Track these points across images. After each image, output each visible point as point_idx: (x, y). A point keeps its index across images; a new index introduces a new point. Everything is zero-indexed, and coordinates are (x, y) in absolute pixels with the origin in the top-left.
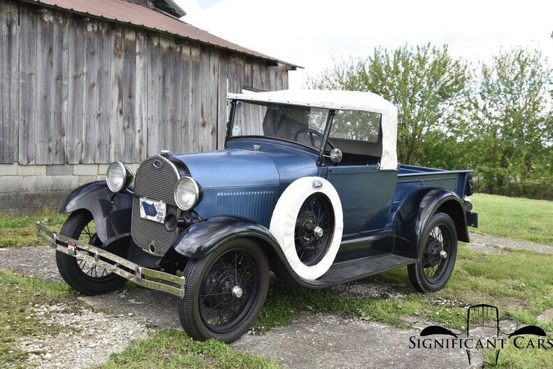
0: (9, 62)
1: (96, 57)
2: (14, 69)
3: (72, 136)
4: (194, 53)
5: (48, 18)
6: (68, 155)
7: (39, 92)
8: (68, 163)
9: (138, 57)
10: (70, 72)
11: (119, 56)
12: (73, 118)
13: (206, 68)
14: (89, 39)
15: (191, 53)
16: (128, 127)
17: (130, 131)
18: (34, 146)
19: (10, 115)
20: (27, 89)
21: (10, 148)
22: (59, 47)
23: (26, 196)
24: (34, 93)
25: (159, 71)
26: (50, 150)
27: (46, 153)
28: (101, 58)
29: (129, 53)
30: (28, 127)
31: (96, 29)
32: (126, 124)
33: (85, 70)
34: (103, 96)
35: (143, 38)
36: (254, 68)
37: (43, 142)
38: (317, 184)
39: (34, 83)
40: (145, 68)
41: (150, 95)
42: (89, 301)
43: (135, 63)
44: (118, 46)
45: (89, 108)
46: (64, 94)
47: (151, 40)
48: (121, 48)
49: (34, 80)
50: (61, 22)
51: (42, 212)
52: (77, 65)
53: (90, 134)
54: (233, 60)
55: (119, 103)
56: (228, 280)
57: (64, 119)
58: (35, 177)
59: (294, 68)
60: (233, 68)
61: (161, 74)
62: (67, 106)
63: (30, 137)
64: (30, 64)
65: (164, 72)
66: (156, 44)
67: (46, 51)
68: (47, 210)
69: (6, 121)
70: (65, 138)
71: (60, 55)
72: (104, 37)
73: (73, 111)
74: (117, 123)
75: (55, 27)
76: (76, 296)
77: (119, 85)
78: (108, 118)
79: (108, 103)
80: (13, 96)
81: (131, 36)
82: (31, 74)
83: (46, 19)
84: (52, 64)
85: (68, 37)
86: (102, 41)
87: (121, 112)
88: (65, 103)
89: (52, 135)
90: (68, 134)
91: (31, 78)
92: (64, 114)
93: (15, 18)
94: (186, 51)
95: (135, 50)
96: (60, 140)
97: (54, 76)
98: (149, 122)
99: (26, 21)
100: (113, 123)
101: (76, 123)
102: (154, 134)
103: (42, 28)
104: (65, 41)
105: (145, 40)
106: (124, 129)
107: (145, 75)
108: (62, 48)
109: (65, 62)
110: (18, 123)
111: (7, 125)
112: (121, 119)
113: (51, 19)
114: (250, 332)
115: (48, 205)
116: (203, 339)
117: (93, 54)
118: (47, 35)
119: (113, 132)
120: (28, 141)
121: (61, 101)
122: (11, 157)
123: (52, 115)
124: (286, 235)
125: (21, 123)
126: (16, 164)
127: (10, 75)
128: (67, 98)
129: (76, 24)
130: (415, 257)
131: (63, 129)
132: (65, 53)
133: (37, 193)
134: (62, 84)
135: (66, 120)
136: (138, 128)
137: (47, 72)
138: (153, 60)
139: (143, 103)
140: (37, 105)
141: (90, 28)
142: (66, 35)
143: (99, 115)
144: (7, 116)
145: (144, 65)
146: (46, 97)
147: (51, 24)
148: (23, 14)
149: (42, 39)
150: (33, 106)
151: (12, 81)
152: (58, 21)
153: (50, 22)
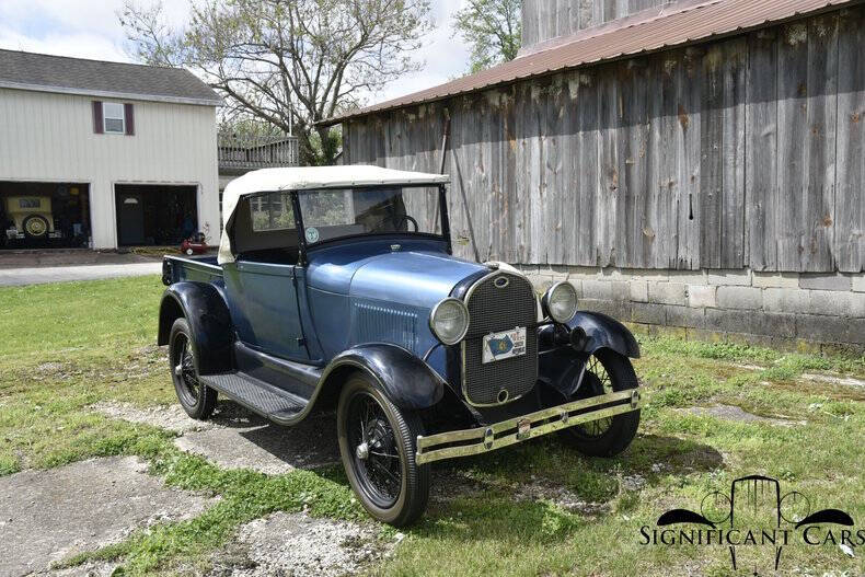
0: (735, 127)
2: (741, 134)
3: (845, 224)
5: (798, 37)
6: (837, 256)
7: (781, 158)
8: (836, 270)
10: (839, 113)
12: (848, 192)
18: (773, 246)
20: (762, 160)
21: (735, 248)
22: (817, 77)
23: (768, 318)
24: (773, 163)
26: (800, 250)
27: (794, 255)
30: (764, 216)
37: (788, 235)
46: (829, 153)
49: (772, 145)
50: (822, 33)
51: (795, 344)
57: (828, 197)
58: (779, 290)
62: (833, 173)
63: (767, 231)
64: (767, 122)
67: (794, 92)
68: (803, 344)
69: (730, 210)
70: (831, 228)
73: (848, 179)
75: (811, 48)
80: (740, 173)
82: (768, 135)
83: (792, 41)
84: (805, 110)
85: (837, 55)
88: (830, 169)
89: (806, 223)
90: (836, 220)
91: (767, 141)
92: (828, 188)
93: (744, 60)
96: (822, 232)
99: (761, 59)
103: (786, 59)
104: (831, 63)
108: (823, 78)
111: (731, 215)
113: (803, 36)
115: (806, 336)
118: (797, 66)
120: (764, 236)
121: (822, 167)
123: (805, 192)
125: (752, 211)
126: (749, 270)
127: (735, 145)
128: (834, 160)
131: (827, 214)
132: (829, 85)
133: (784, 314)
134: (823, 139)
135: (833, 198)
137: (795, 125)
140: (779, 179)
142: (831, 54)
144: (732, 203)
146: (793, 165)
147: (803, 45)
148: (756, 47)
149: (785, 76)
150: (773, 183)
151: (740, 151)
152: (817, 33)
153: (800, 42)
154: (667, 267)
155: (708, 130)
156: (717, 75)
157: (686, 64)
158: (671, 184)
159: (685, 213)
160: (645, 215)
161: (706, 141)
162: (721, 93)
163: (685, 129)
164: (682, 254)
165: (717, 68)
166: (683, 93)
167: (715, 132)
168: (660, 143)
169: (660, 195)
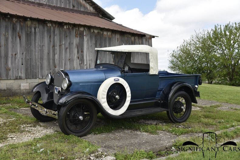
0: (35, 42)
1: (68, 38)
2: (37, 44)
3: (59, 68)
4: (108, 34)
5: (49, 25)
7: (46, 52)
9: (85, 37)
10: (57, 43)
11: (77, 37)
12: (59, 61)
13: (114, 39)
14: (65, 32)
15: (107, 33)
16: (81, 63)
17: (82, 65)
18: (45, 72)
19: (35, 61)
20: (42, 51)
21: (35, 73)
22: (53, 35)
24: (44, 52)
25: (94, 42)
26: (51, 73)
28: (70, 38)
29: (81, 35)
30: (42, 65)
31: (68, 27)
32: (80, 62)
33: (63, 43)
34: (71, 52)
35: (87, 29)
36: (136, 38)
37: (48, 70)
38: (116, 80)
39: (44, 49)
40: (88, 41)
41: (90, 51)
42: (41, 124)
43: (84, 39)
44: (76, 33)
45: (65, 57)
46: (56, 52)
47: (90, 30)
48: (78, 33)
49: (44, 48)
50: (54, 26)
52: (60, 41)
53: (66, 66)
54: (126, 35)
55: (77, 55)
56: (78, 114)
57: (56, 61)
59: (154, 37)
60: (126, 38)
61: (94, 43)
62: (57, 56)
64: (43, 42)
65: (96, 42)
66: (92, 31)
67: (49, 37)
69: (34, 63)
70: (56, 68)
71: (54, 38)
72: (71, 30)
73: (59, 58)
74: (77, 63)
75: (52, 28)
76: (38, 122)
77: (77, 47)
78: (73, 61)
79: (73, 55)
80: (36, 53)
81: (82, 29)
82: (43, 45)
83: (48, 25)
84: (51, 41)
85: (57, 31)
86: (70, 32)
87: (78, 58)
88: (56, 56)
89: (51, 67)
90: (57, 67)
91: (43, 47)
92: (56, 59)
93: (37, 26)
94: (105, 33)
95: (84, 34)
96: (54, 69)
97: (51, 46)
98: (90, 61)
99: (41, 27)
100: (75, 62)
101: (60, 63)
102: (92, 66)
103: (47, 29)
104: (56, 33)
105: (87, 30)
106: (80, 64)
107: (88, 43)
108: (54, 35)
109: (56, 40)
110: (39, 64)
112: (78, 61)
113: (50, 25)
114: (92, 134)
116: (68, 134)
117: (67, 36)
118: (49, 31)
119: (75, 65)
120: (42, 70)
121: (54, 55)
122: (36, 76)
123: (51, 60)
124: (103, 98)
125: (40, 63)
126: (38, 78)
127: (35, 46)
128: (57, 53)
129: (60, 26)
130: (167, 108)
131: (56, 65)
132: (56, 37)
134: (54, 49)
135: (57, 62)
136: (85, 63)
137: (49, 44)
138: (91, 37)
139: (87, 54)
141: (65, 27)
142: (56, 31)
143: (69, 59)
144: (34, 61)
145: (88, 39)
146: (49, 54)
147: (50, 27)
148: (40, 24)
149: (47, 32)
150: (44, 57)
151: (36, 48)
152: (53, 25)
153: (50, 26)
154: (15, 78)
155: (27, 42)
156: (30, 27)
157: (20, 21)
158: (15, 55)
159: (20, 63)
160: (6, 62)
161: (27, 44)
162: (31, 32)
163: (20, 40)
164: (20, 74)
165: (30, 25)
166: (19, 29)
167: (30, 42)
168: (12, 42)
169: (12, 57)
